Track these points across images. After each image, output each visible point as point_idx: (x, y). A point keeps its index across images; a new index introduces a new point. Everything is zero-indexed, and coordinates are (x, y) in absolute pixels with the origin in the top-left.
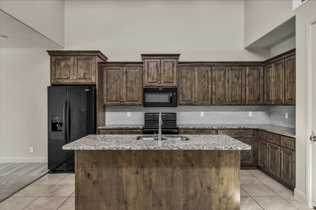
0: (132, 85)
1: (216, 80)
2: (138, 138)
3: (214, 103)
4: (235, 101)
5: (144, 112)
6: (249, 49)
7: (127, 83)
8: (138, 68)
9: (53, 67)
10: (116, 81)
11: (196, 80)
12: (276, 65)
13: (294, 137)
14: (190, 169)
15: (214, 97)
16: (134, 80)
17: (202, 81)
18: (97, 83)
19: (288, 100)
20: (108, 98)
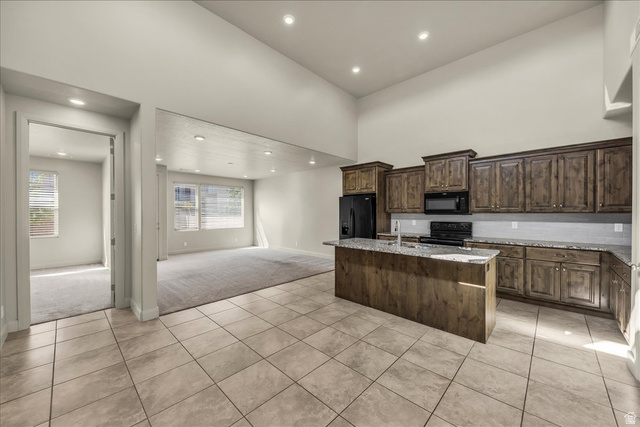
0: (413, 191)
1: (533, 176)
2: (389, 244)
3: (528, 209)
4: (570, 206)
5: (429, 220)
7: (408, 189)
8: (420, 172)
11: (498, 180)
14: (424, 278)
15: (528, 201)
16: (416, 186)
17: (507, 179)
18: (377, 192)
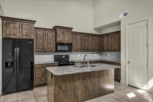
0: (50, 41)
1: (86, 41)
3: (85, 50)
4: (92, 50)
5: (54, 55)
6: (95, 29)
7: (47, 40)
8: (53, 32)
9: (4, 27)
10: (41, 38)
11: (79, 40)
12: (107, 37)
13: (120, 62)
15: (85, 48)
16: (51, 38)
17: (81, 41)
18: (34, 39)
19: (113, 49)
20: (37, 47)
